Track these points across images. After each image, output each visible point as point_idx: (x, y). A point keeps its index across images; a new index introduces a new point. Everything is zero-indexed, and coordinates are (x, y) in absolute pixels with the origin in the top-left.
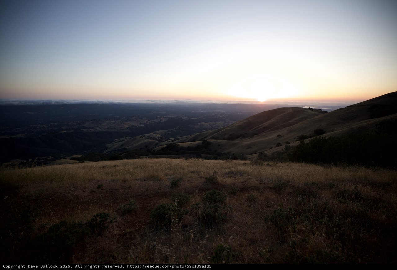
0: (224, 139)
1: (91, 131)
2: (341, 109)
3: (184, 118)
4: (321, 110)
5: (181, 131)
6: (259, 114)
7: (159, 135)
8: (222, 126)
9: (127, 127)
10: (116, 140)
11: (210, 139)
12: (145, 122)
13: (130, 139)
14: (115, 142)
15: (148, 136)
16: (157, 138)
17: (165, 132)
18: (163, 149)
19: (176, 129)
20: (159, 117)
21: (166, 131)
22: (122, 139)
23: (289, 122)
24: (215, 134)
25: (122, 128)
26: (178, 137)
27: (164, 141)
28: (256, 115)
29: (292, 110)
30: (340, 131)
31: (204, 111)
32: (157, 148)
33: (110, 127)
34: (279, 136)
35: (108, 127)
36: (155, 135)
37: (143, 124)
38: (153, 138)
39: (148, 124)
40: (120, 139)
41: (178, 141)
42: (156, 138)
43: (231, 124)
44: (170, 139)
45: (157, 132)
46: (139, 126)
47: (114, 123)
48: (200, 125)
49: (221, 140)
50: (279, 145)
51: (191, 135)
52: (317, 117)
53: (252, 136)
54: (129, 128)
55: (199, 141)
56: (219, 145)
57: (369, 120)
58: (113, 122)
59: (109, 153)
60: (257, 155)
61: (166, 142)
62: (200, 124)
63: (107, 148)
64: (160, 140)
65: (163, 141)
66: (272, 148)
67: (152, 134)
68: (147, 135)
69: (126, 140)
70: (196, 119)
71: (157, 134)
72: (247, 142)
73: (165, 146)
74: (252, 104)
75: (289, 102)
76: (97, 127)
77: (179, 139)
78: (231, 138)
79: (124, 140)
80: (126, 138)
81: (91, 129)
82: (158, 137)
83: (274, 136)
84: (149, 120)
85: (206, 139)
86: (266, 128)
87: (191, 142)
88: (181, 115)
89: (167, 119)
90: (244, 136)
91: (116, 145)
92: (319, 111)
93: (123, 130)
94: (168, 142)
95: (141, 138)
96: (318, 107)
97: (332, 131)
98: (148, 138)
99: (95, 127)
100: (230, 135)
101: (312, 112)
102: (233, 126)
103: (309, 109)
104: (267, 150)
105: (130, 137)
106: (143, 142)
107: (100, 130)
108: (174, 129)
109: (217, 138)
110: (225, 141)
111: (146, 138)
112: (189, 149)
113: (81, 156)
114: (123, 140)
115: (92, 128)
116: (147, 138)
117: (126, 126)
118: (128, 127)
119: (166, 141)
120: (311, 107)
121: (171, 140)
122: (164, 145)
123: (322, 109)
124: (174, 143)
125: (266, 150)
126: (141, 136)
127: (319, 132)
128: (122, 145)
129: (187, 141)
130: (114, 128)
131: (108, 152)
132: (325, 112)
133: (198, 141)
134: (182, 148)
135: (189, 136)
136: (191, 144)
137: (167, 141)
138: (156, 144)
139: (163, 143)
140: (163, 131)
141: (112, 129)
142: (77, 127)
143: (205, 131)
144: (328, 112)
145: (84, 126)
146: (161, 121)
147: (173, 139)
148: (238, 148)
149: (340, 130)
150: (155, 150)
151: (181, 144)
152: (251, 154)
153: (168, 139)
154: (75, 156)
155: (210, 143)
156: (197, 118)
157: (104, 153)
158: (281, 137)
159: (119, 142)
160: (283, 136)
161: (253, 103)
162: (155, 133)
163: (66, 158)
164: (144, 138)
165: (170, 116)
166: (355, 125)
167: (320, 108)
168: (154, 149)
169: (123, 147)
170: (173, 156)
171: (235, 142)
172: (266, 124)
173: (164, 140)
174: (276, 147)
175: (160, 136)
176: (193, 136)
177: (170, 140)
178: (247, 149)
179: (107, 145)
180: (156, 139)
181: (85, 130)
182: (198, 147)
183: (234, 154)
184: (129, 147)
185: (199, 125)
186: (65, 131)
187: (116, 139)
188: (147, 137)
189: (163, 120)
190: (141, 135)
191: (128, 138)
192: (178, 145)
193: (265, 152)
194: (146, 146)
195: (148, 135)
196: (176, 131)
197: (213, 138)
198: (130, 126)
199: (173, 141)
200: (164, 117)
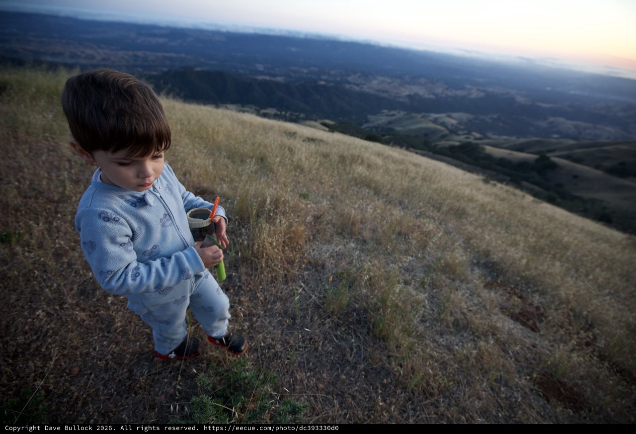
0: (597, 167)
1: (354, 89)
3: (520, 99)
7: (454, 122)
8: (607, 137)
9: (407, 93)
10: (383, 113)
11: (557, 157)
12: (439, 91)
13: (405, 115)
15: (435, 119)
16: (450, 126)
17: (468, 118)
18: (452, 148)
19: (491, 118)
20: (468, 86)
22: (393, 112)
25: (398, 93)
26: (490, 135)
27: (460, 135)
32: (443, 143)
33: (382, 88)
35: (379, 88)
36: (448, 120)
37: (434, 94)
38: (443, 124)
39: (444, 96)
40: (389, 112)
41: (486, 141)
44: (474, 133)
45: (455, 115)
46: (426, 96)
47: (389, 83)
48: (551, 123)
49: (587, 168)
51: (517, 138)
54: (409, 96)
55: (531, 155)
56: (575, 177)
58: (389, 81)
59: (368, 129)
61: (462, 138)
62: (551, 119)
63: (367, 121)
64: (454, 131)
65: (458, 135)
67: (443, 117)
68: (434, 116)
69: (398, 116)
70: (547, 106)
71: (453, 118)
73: (457, 144)
76: (364, 84)
77: (489, 138)
79: (395, 115)
80: (399, 113)
81: (355, 87)
82: (452, 125)
84: (447, 89)
85: (549, 155)
88: (516, 91)
89: (483, 94)
91: (380, 119)
93: (399, 97)
94: (467, 138)
95: (423, 117)
98: (435, 121)
99: (361, 84)
106: (423, 125)
107: (367, 90)
108: (489, 116)
109: (577, 161)
110: (599, 172)
111: (430, 121)
112: (502, 161)
113: (334, 123)
114: (393, 115)
115: (357, 85)
117: (406, 91)
121: (474, 136)
122: (456, 140)
124: (477, 144)
128: (390, 123)
129: (506, 146)
130: (387, 92)
133: (527, 153)
134: (489, 157)
135: (514, 138)
136: (511, 154)
137: (465, 136)
138: (444, 137)
139: (456, 138)
140: (464, 116)
141: (383, 92)
142: (339, 79)
143: (555, 138)
145: (348, 79)
146: (469, 95)
147: (478, 135)
150: (438, 145)
151: (489, 149)
153: (469, 133)
154: (326, 121)
155: (553, 166)
156: (552, 105)
157: (362, 127)
159: (388, 115)
162: (449, 116)
163: (317, 121)
164: (428, 120)
165: (490, 90)
168: (438, 143)
169: (391, 126)
170: (465, 165)
173: (461, 133)
175: (457, 124)
176: (522, 140)
177: (471, 135)
179: (369, 116)
180: (446, 127)
181: (347, 86)
182: (522, 166)
184: (400, 129)
186: (324, 83)
188: (433, 120)
189: (475, 94)
190: (423, 114)
191: (402, 113)
192: (483, 149)
194: (426, 135)
196: (489, 122)
197: (567, 157)
198: (412, 93)
199: (476, 139)
200: (478, 90)
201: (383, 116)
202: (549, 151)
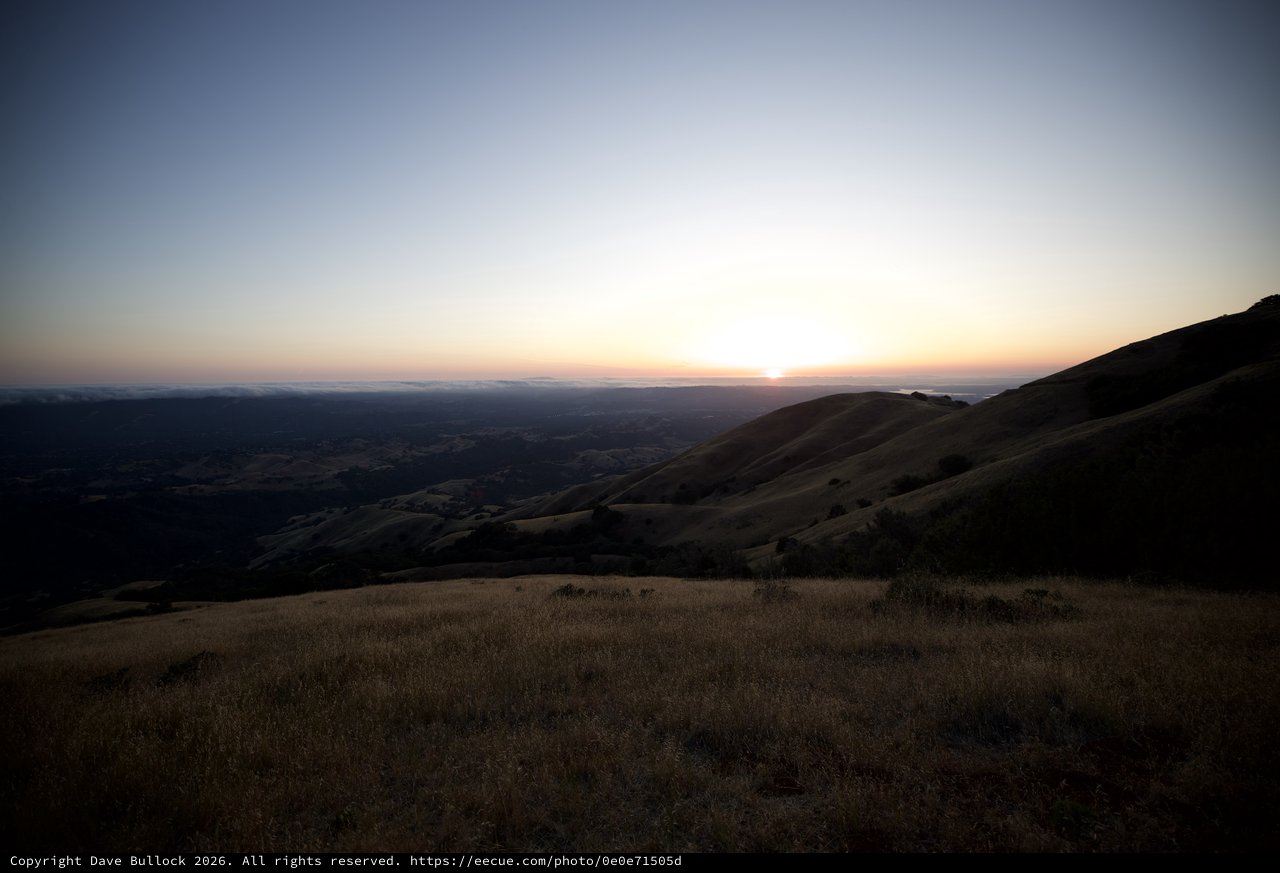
0: (663, 500)
1: (202, 491)
2: (1009, 393)
3: (530, 438)
4: (946, 397)
5: (522, 481)
6: (767, 415)
7: (445, 498)
8: (653, 459)
9: (336, 472)
10: (294, 521)
11: (614, 503)
12: (399, 453)
13: (346, 513)
14: (292, 526)
15: (408, 503)
16: (440, 508)
17: (466, 486)
18: (461, 542)
19: (502, 475)
20: (445, 436)
21: (470, 484)
22: (315, 516)
23: (860, 438)
24: (632, 487)
25: (315, 476)
26: (513, 502)
27: (465, 517)
28: (758, 419)
29: (865, 402)
30: (1013, 459)
31: (593, 413)
32: (441, 542)
33: (274, 474)
34: (834, 482)
35: (268, 476)
36: (432, 498)
37: (389, 461)
38: (427, 508)
39: (410, 460)
40: (308, 516)
41: (510, 513)
42: (437, 508)
43: (680, 451)
44: (486, 507)
45: (441, 486)
46: (378, 468)
47: (289, 462)
48: (583, 459)
49: (653, 505)
50: (837, 511)
51: (552, 494)
52: (944, 419)
53: (752, 485)
54: (339, 476)
55: (584, 512)
56: (648, 522)
57: (1091, 422)
58: (288, 457)
59: (267, 566)
60: (772, 546)
61: (471, 520)
62: (582, 454)
63: (259, 551)
64: (452, 514)
65: (462, 518)
66: (816, 522)
67: (421, 495)
68: (404, 498)
69: (330, 519)
70: (568, 438)
71: (440, 493)
72: (737, 506)
73: (467, 533)
74: (743, 386)
75: (855, 376)
76: (227, 476)
77: (514, 507)
78: (685, 496)
79: (325, 519)
80: (331, 512)
81: (203, 486)
82: (444, 504)
83: (820, 483)
84: (410, 448)
85: (603, 504)
86: (791, 462)
87: (556, 517)
88: (517, 428)
89: (473, 442)
90: (725, 488)
91: (294, 537)
92: (944, 401)
93: (322, 482)
94: (477, 518)
95: (383, 508)
96: (937, 389)
97: (994, 460)
98: (410, 507)
99: (218, 477)
100: (683, 487)
101: (925, 405)
102: (688, 458)
103: (916, 395)
104: (802, 530)
105: (345, 508)
106: (390, 521)
107: (238, 487)
108: (499, 473)
109: (639, 500)
110: (668, 506)
111: (401, 508)
112: (549, 536)
113: (160, 583)
114: (319, 520)
115: (208, 482)
116: (407, 509)
117: (331, 470)
118: (339, 473)
119: (471, 514)
120: (919, 391)
121: (488, 511)
122: (463, 528)
123: (949, 394)
124: (499, 522)
125: (799, 531)
126: (385, 503)
127: (955, 465)
128: (316, 537)
129: (542, 510)
130: (289, 479)
131: (260, 566)
132: (961, 404)
133: (577, 511)
134: (527, 537)
135: (549, 495)
136: (555, 520)
137: (474, 516)
138: (438, 529)
139: (461, 524)
140: (459, 484)
141: (279, 481)
142: (149, 480)
143: (600, 478)
144: (972, 403)
145: (177, 474)
146: (452, 448)
147: (494, 508)
148: (710, 528)
149: (1014, 457)
150: (433, 548)
151: (522, 525)
152: (753, 545)
153: (479, 509)
154: (135, 585)
155: (617, 517)
156: (572, 436)
157: (249, 568)
158: (842, 486)
159: (303, 526)
160: (849, 482)
161: (747, 384)
162: (433, 492)
163: (101, 596)
164: (396, 509)
165: (480, 434)
166: (1057, 438)
167: (944, 394)
168: (431, 545)
169: (320, 545)
171: (698, 507)
172: (792, 446)
173: (465, 513)
174: (829, 518)
175: (451, 500)
176: (561, 494)
177: (483, 511)
178: (738, 528)
179: (259, 538)
180: (435, 510)
181: (180, 490)
182: (578, 532)
183: (699, 550)
184: (342, 543)
185: (581, 456)
186: (104, 497)
187: (295, 518)
188: (405, 506)
189: (460, 446)
190: (382, 500)
191: (337, 510)
192: (514, 527)
193: (798, 537)
194: (403, 537)
195: (410, 496)
196: (502, 481)
197: (627, 499)
198: (346, 470)
199: (494, 515)
200: (463, 437)
201: (293, 529)
202: (602, 499)
